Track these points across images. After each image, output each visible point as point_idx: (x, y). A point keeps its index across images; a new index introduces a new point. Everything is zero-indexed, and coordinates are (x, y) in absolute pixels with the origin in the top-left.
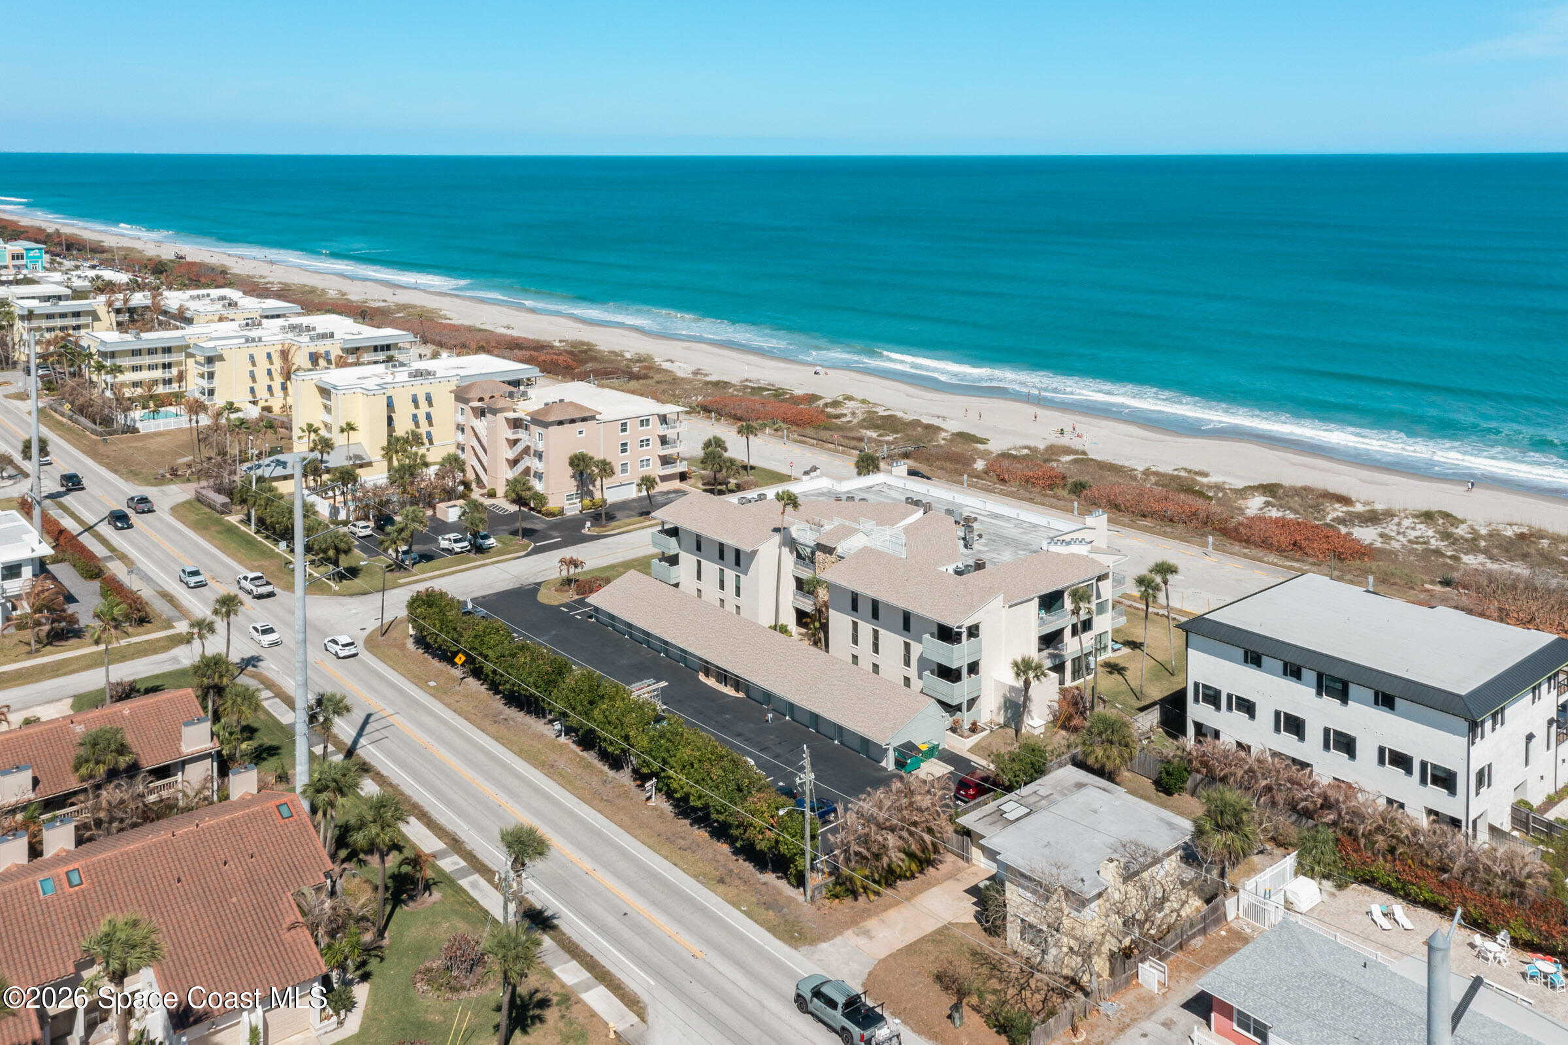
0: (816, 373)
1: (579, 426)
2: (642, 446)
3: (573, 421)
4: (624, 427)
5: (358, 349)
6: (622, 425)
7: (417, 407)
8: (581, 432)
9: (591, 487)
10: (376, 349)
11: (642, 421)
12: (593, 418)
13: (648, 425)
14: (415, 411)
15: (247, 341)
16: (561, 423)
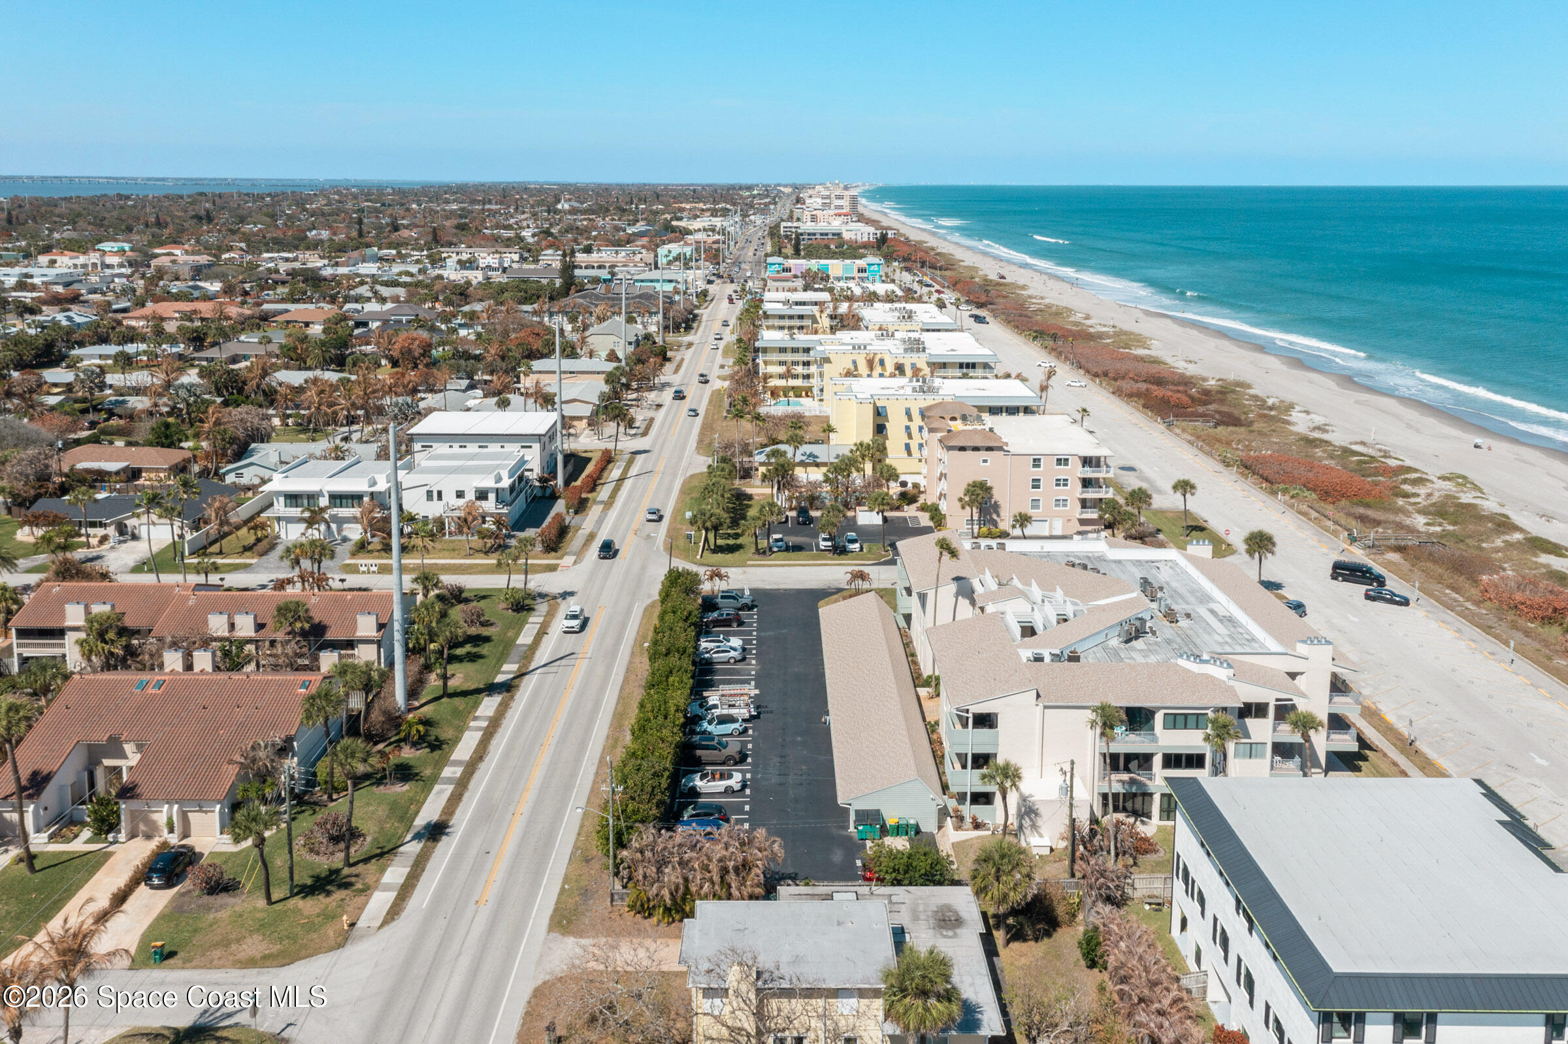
0: (1476, 446)
1: (983, 455)
2: (1058, 485)
3: (976, 449)
4: (1036, 463)
5: (945, 364)
6: (1035, 460)
7: (910, 419)
8: (985, 461)
9: (995, 516)
10: (961, 366)
11: (1059, 460)
12: (1000, 449)
13: (1066, 464)
14: (908, 424)
15: (854, 348)
16: (962, 449)
